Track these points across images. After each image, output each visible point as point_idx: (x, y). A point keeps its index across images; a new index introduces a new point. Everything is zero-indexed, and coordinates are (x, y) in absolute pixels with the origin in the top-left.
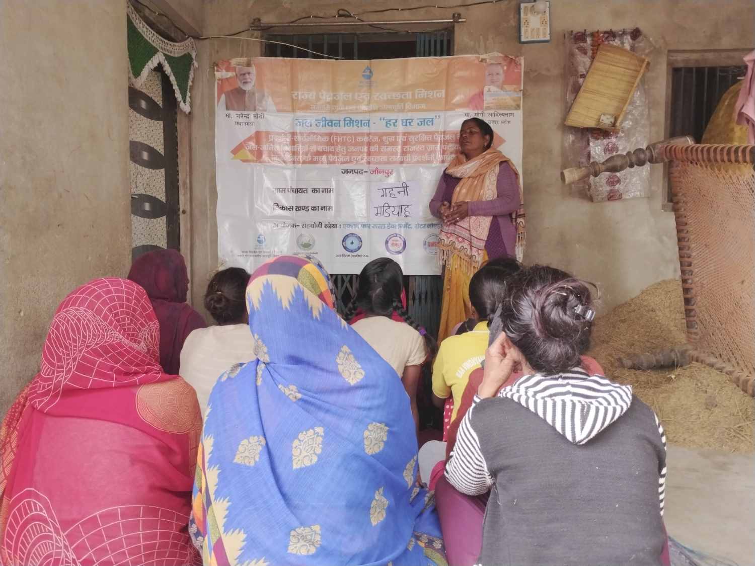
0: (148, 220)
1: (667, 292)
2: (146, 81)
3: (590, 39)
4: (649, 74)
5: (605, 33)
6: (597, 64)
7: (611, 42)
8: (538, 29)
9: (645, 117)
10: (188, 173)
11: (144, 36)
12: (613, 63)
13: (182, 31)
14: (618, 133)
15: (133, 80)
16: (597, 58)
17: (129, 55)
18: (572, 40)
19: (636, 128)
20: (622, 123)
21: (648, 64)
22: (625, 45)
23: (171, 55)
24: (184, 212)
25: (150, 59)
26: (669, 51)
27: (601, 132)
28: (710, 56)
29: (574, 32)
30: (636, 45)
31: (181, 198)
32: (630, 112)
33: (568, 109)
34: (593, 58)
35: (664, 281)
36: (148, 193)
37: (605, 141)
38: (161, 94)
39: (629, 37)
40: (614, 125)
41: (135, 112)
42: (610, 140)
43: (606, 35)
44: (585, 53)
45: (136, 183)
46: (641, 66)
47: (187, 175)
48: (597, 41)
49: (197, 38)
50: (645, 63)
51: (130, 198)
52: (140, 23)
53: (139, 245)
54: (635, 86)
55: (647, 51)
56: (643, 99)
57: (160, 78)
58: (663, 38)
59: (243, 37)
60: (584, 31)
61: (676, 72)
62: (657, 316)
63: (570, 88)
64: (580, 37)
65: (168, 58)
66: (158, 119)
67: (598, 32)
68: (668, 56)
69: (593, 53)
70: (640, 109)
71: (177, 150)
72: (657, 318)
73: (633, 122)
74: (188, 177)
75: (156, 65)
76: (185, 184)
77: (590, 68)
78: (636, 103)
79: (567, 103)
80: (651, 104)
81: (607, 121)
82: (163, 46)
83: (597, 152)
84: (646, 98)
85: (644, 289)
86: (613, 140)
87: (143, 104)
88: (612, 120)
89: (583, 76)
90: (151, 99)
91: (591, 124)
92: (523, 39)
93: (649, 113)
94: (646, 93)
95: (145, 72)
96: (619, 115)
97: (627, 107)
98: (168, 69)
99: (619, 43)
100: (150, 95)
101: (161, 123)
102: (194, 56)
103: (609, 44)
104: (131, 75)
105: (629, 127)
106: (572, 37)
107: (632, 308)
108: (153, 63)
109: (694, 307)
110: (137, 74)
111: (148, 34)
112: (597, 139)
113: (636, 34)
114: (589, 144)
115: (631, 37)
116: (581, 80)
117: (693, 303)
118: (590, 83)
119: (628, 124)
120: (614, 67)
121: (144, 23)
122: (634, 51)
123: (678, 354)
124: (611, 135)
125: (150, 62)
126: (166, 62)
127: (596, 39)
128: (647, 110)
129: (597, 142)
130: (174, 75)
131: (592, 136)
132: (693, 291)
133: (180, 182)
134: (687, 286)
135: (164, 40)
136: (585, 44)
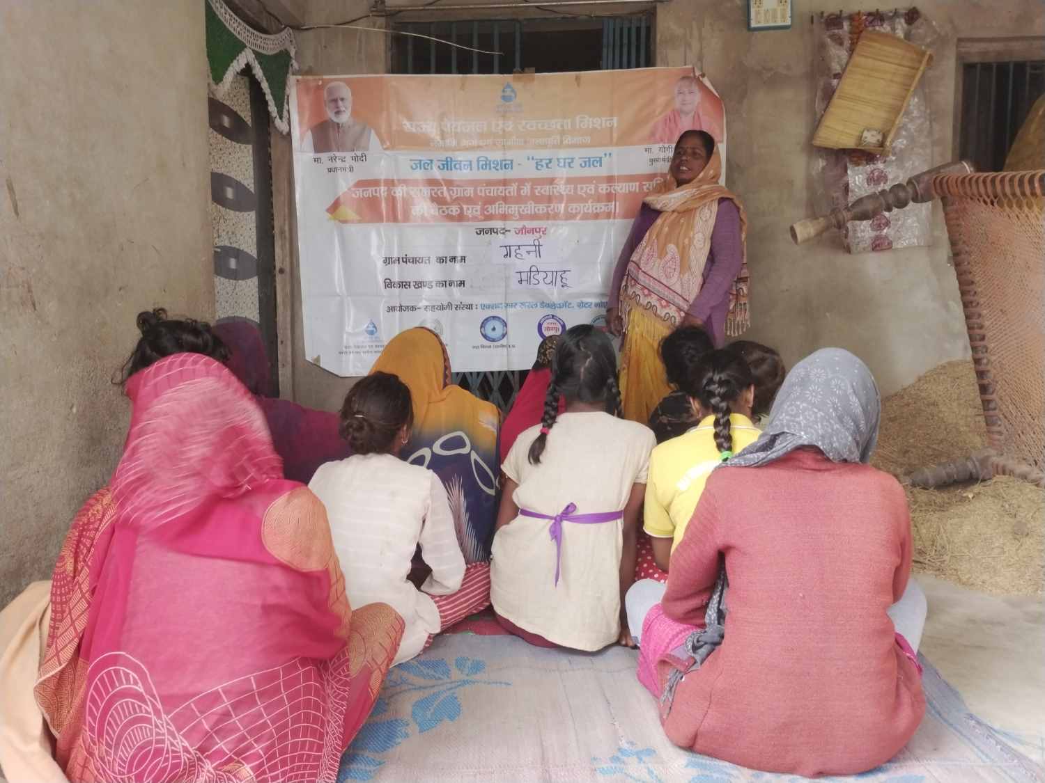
0: (234, 281)
1: (955, 379)
2: (229, 88)
3: (848, 23)
4: (930, 73)
5: (870, 14)
6: (857, 59)
7: (877, 28)
8: (775, 11)
9: (925, 133)
10: (287, 218)
11: (227, 25)
12: (880, 58)
13: (276, 18)
14: (888, 156)
15: (214, 87)
16: (858, 49)
17: (208, 52)
18: (823, 26)
19: (912, 149)
20: (893, 141)
21: (931, 57)
22: (897, 31)
23: (264, 52)
24: (282, 271)
25: (235, 59)
26: (960, 40)
27: (863, 155)
28: (1017, 46)
29: (825, 15)
30: (913, 32)
31: (278, 250)
32: (904, 127)
33: (816, 124)
34: (852, 51)
35: (950, 364)
36: (234, 245)
37: (869, 168)
38: (249, 106)
39: (903, 21)
40: (882, 144)
41: (215, 133)
42: (875, 166)
43: (871, 18)
44: (841, 44)
45: (218, 230)
46: (920, 62)
47: (285, 220)
48: (857, 27)
49: (297, 28)
50: (926, 58)
51: (213, 252)
52: (221, 7)
53: (222, 316)
54: (912, 89)
55: (928, 40)
56: (923, 108)
57: (247, 84)
58: (951, 22)
59: (361, 26)
60: (839, 13)
61: (968, 69)
62: (940, 412)
63: (819, 93)
64: (834, 21)
65: (258, 55)
66: (247, 142)
67: (859, 13)
68: (957, 47)
69: (852, 44)
70: (919, 122)
71: (271, 185)
72: (941, 415)
73: (907, 141)
74: (287, 222)
75: (243, 66)
76: (282, 232)
77: (847, 64)
78: (913, 113)
79: (815, 114)
80: (934, 116)
81: (871, 138)
82: (252, 40)
83: (857, 183)
84: (926, 108)
85: (922, 374)
86: (880, 165)
87: (226, 121)
88: (880, 137)
89: (838, 76)
90: (236, 113)
91: (849, 142)
92: (753, 24)
93: (931, 127)
94: (927, 99)
95: (229, 76)
96: (889, 131)
97: (901, 120)
98: (258, 72)
99: (888, 29)
100: (235, 109)
101: (250, 147)
102: (292, 54)
103: (875, 30)
104: (211, 81)
105: (903, 147)
106: (822, 20)
107: (905, 400)
108: (238, 64)
109: (994, 396)
110: (218, 77)
111: (232, 23)
112: (858, 164)
113: (912, 16)
114: (846, 171)
115: (906, 20)
116: (835, 82)
117: (991, 390)
118: (847, 86)
119: (901, 143)
120: (882, 63)
121: (227, 8)
122: (909, 40)
123: (977, 464)
124: (877, 160)
125: (235, 63)
126: (256, 62)
127: (856, 23)
128: (928, 123)
129: (856, 168)
130: (267, 81)
131: (851, 161)
132: (991, 375)
133: (275, 230)
134: (982, 368)
135: (253, 31)
136: (840, 32)
